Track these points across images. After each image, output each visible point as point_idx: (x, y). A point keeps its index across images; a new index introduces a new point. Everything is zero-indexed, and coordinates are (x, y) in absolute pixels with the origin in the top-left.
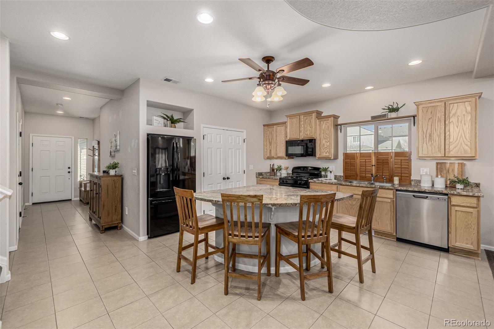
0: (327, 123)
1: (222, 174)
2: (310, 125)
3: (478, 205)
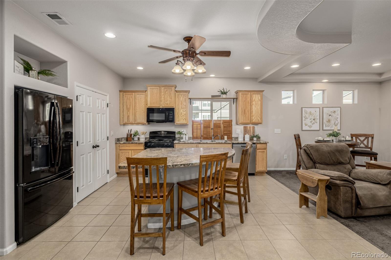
0: (184, 96)
1: (91, 142)
2: (169, 96)
3: (266, 147)
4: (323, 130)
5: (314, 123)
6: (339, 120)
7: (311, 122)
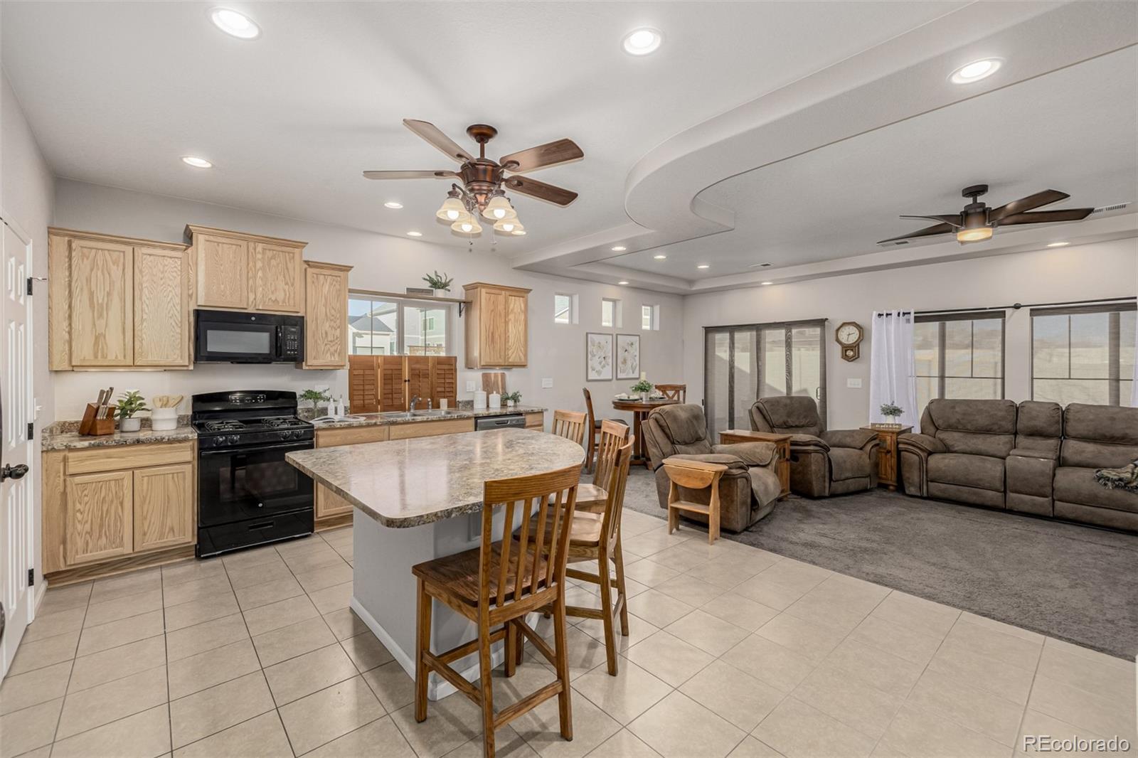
0: (334, 283)
3: (543, 421)
4: (617, 379)
5: (604, 366)
6: (637, 358)
7: (600, 363)
